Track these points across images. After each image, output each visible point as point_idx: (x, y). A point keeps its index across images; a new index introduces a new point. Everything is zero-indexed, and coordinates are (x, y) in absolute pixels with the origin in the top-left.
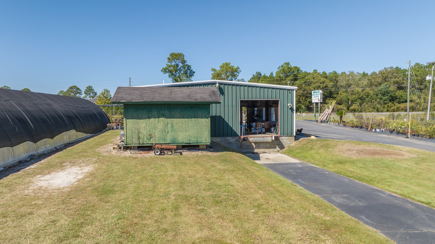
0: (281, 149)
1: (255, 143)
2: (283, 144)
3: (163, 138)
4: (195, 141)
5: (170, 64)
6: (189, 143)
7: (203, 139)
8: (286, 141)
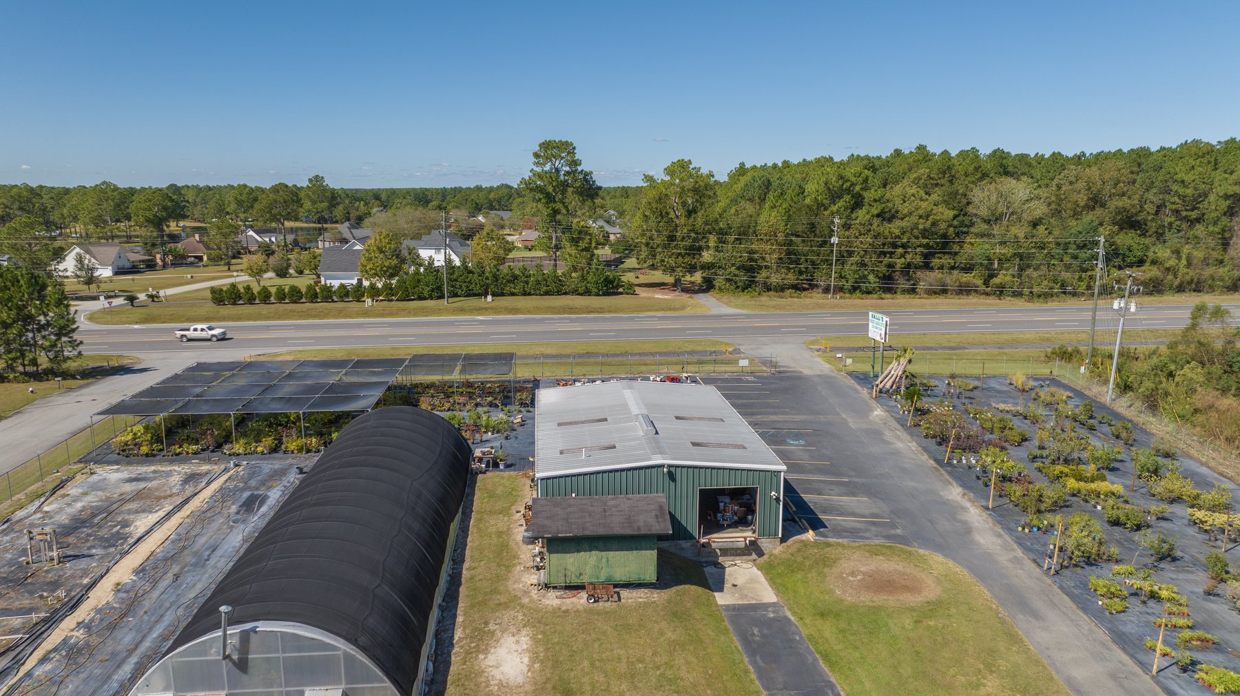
0: (758, 556)
1: (721, 549)
2: (762, 548)
3: (596, 576)
4: (635, 577)
5: (538, 169)
6: (629, 581)
7: (647, 575)
8: (766, 544)
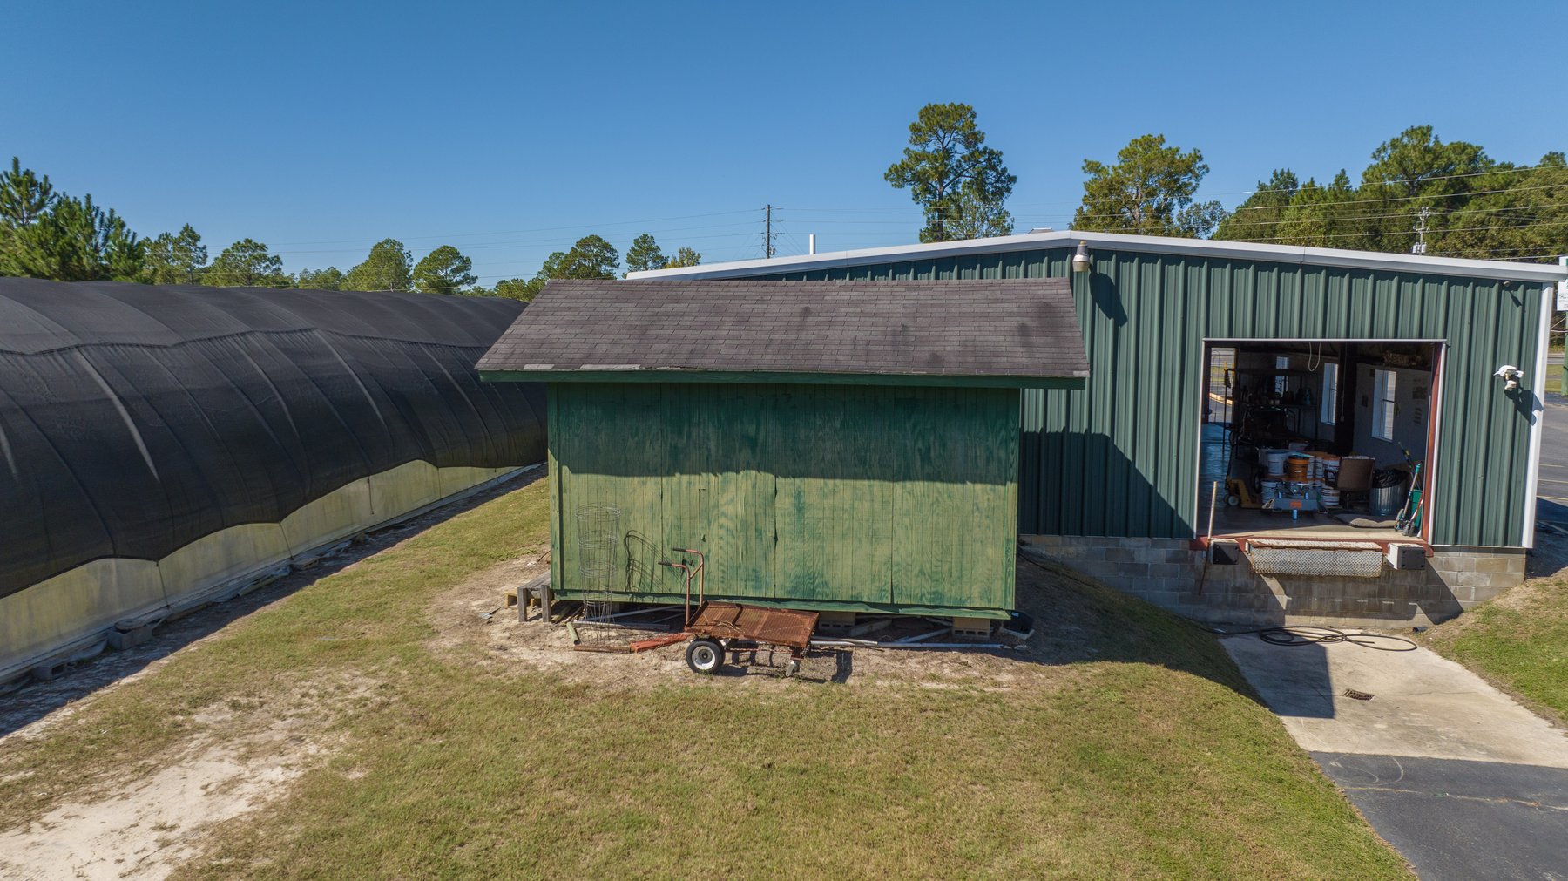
0: (1437, 616)
1: (1283, 578)
2: (1452, 588)
3: (746, 569)
4: (923, 595)
5: (918, 149)
6: (892, 606)
7: (971, 586)
8: (1468, 574)
